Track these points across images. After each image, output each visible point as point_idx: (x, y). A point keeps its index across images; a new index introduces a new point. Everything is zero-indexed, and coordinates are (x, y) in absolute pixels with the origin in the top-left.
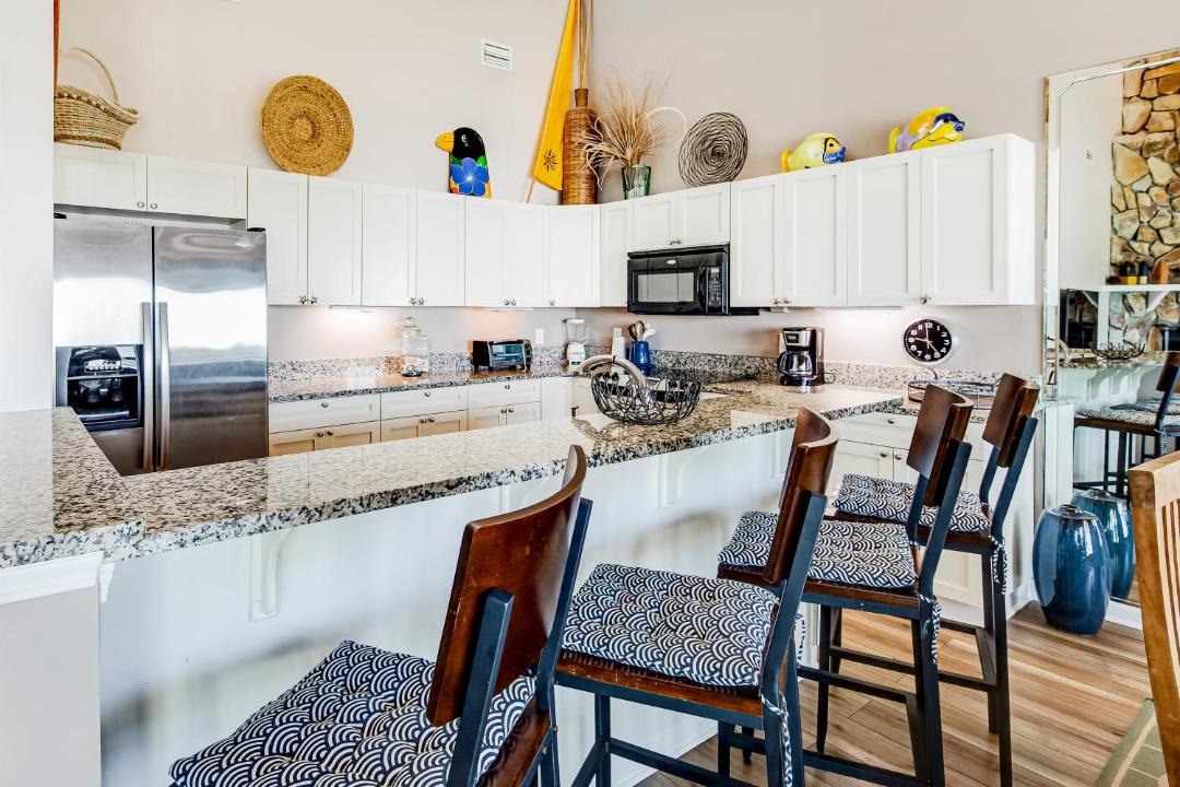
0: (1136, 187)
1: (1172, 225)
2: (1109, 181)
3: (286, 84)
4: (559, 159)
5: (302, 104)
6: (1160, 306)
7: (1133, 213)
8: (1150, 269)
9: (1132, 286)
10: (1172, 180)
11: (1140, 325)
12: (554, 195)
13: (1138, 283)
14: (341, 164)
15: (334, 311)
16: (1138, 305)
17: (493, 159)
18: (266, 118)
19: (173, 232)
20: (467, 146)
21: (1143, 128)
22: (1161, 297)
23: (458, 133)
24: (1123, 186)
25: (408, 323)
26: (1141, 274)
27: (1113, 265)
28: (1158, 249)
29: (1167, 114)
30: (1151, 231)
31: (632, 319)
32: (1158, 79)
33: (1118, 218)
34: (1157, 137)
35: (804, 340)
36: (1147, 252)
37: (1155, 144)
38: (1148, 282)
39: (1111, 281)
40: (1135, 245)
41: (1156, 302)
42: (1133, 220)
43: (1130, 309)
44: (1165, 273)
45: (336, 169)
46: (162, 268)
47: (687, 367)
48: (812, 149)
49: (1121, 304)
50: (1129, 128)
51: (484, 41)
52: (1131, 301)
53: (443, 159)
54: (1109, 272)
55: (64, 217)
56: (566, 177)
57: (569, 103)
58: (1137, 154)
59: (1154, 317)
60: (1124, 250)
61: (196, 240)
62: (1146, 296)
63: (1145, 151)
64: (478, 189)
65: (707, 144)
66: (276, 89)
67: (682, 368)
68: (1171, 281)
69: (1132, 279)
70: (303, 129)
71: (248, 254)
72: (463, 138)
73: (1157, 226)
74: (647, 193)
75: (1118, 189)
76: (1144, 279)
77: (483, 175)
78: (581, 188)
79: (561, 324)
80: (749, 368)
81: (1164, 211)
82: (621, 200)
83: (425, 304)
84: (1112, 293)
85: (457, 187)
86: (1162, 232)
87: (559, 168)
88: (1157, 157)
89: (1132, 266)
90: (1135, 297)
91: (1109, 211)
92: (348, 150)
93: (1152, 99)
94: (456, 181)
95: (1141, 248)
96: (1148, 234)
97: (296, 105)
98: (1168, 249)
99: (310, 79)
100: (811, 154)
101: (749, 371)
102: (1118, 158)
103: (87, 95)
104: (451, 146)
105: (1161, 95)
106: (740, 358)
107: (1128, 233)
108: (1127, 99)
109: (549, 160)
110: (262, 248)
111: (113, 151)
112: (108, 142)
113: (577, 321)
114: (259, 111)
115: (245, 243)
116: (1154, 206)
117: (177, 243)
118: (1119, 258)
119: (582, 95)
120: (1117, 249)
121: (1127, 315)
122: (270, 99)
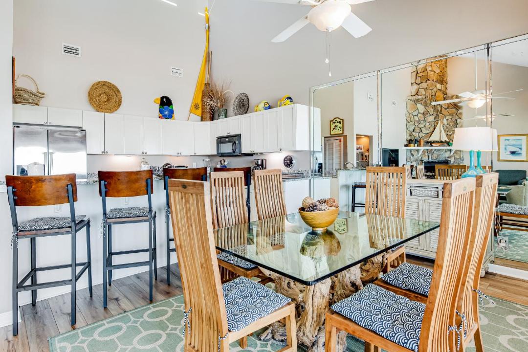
0: (414, 114)
1: (425, 126)
2: (405, 112)
3: (97, 84)
4: (200, 106)
5: (103, 90)
6: (422, 154)
7: (412, 123)
8: (418, 141)
9: (412, 147)
10: (425, 112)
11: (416, 160)
12: (199, 118)
13: (414, 146)
14: (118, 109)
15: (116, 156)
16: (415, 154)
17: (175, 107)
18: (90, 95)
19: (56, 131)
20: (165, 102)
21: (417, 94)
22: (422, 151)
23: (162, 98)
24: (409, 114)
25: (143, 160)
26: (415, 143)
27: (407, 140)
28: (421, 135)
29: (423, 90)
30: (419, 128)
31: (222, 158)
32: (420, 76)
33: (408, 124)
34: (419, 97)
35: (260, 163)
36: (418, 136)
37: (419, 99)
38: (418, 146)
39: (406, 146)
40: (414, 133)
41: (420, 153)
42: (413, 125)
43: (413, 155)
44: (422, 143)
45: (116, 110)
46: (51, 142)
48: (261, 106)
49: (410, 154)
50: (412, 94)
51: (172, 67)
52: (413, 152)
53: (157, 106)
54: (406, 143)
55: (19, 127)
56: (203, 112)
57: (203, 87)
58: (413, 103)
59: (420, 158)
60: (410, 135)
61: (62, 134)
62: (418, 151)
63: (416, 101)
64: (170, 116)
65: (240, 103)
66: (93, 86)
68: (424, 146)
69: (412, 145)
70: (104, 98)
71: (80, 138)
72: (164, 100)
73: (420, 127)
74: (226, 117)
75: (408, 115)
76: (416, 145)
77: (172, 112)
78: (208, 116)
79: (202, 161)
81: (422, 122)
82: (218, 119)
83: (147, 154)
84: (407, 150)
85: (162, 116)
86: (422, 129)
87: (200, 109)
88: (420, 103)
89: (412, 141)
90: (415, 151)
91: (405, 122)
92: (120, 104)
93: (419, 84)
94: (161, 114)
95: (416, 134)
96: (418, 130)
97: (101, 90)
98: (424, 135)
99: (106, 82)
100: (261, 108)
102: (408, 104)
103: (27, 90)
104: (159, 102)
105: (421, 83)
107: (411, 129)
108: (412, 84)
109: (196, 106)
110: (85, 136)
111: (37, 107)
112: (34, 103)
113: (207, 160)
114: (88, 92)
115: (79, 134)
116: (419, 120)
117: (56, 135)
118: (409, 138)
119: (207, 85)
120: (408, 135)
121: (412, 157)
122: (91, 88)
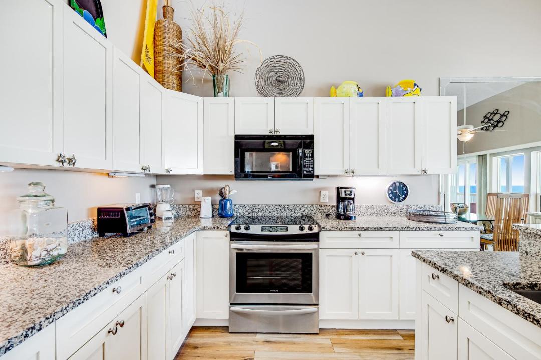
4: (151, 55)
47: (260, 214)
56: (160, 72)
57: (156, 14)
65: (272, 74)
67: (256, 215)
79: (149, 189)
80: (304, 211)
82: (211, 96)
87: (152, 61)
101: (304, 213)
106: (298, 206)
113: (166, 187)
119: (168, 11)
